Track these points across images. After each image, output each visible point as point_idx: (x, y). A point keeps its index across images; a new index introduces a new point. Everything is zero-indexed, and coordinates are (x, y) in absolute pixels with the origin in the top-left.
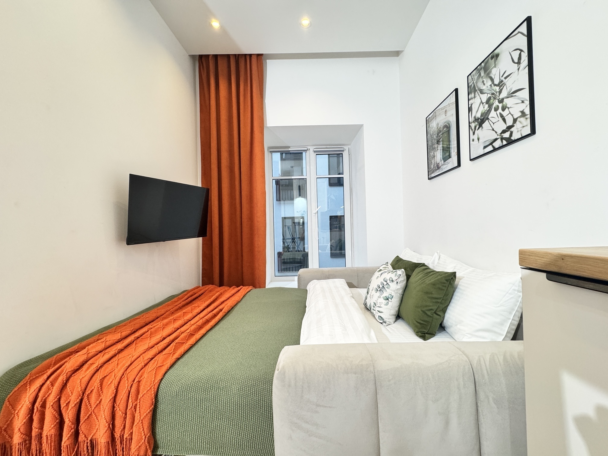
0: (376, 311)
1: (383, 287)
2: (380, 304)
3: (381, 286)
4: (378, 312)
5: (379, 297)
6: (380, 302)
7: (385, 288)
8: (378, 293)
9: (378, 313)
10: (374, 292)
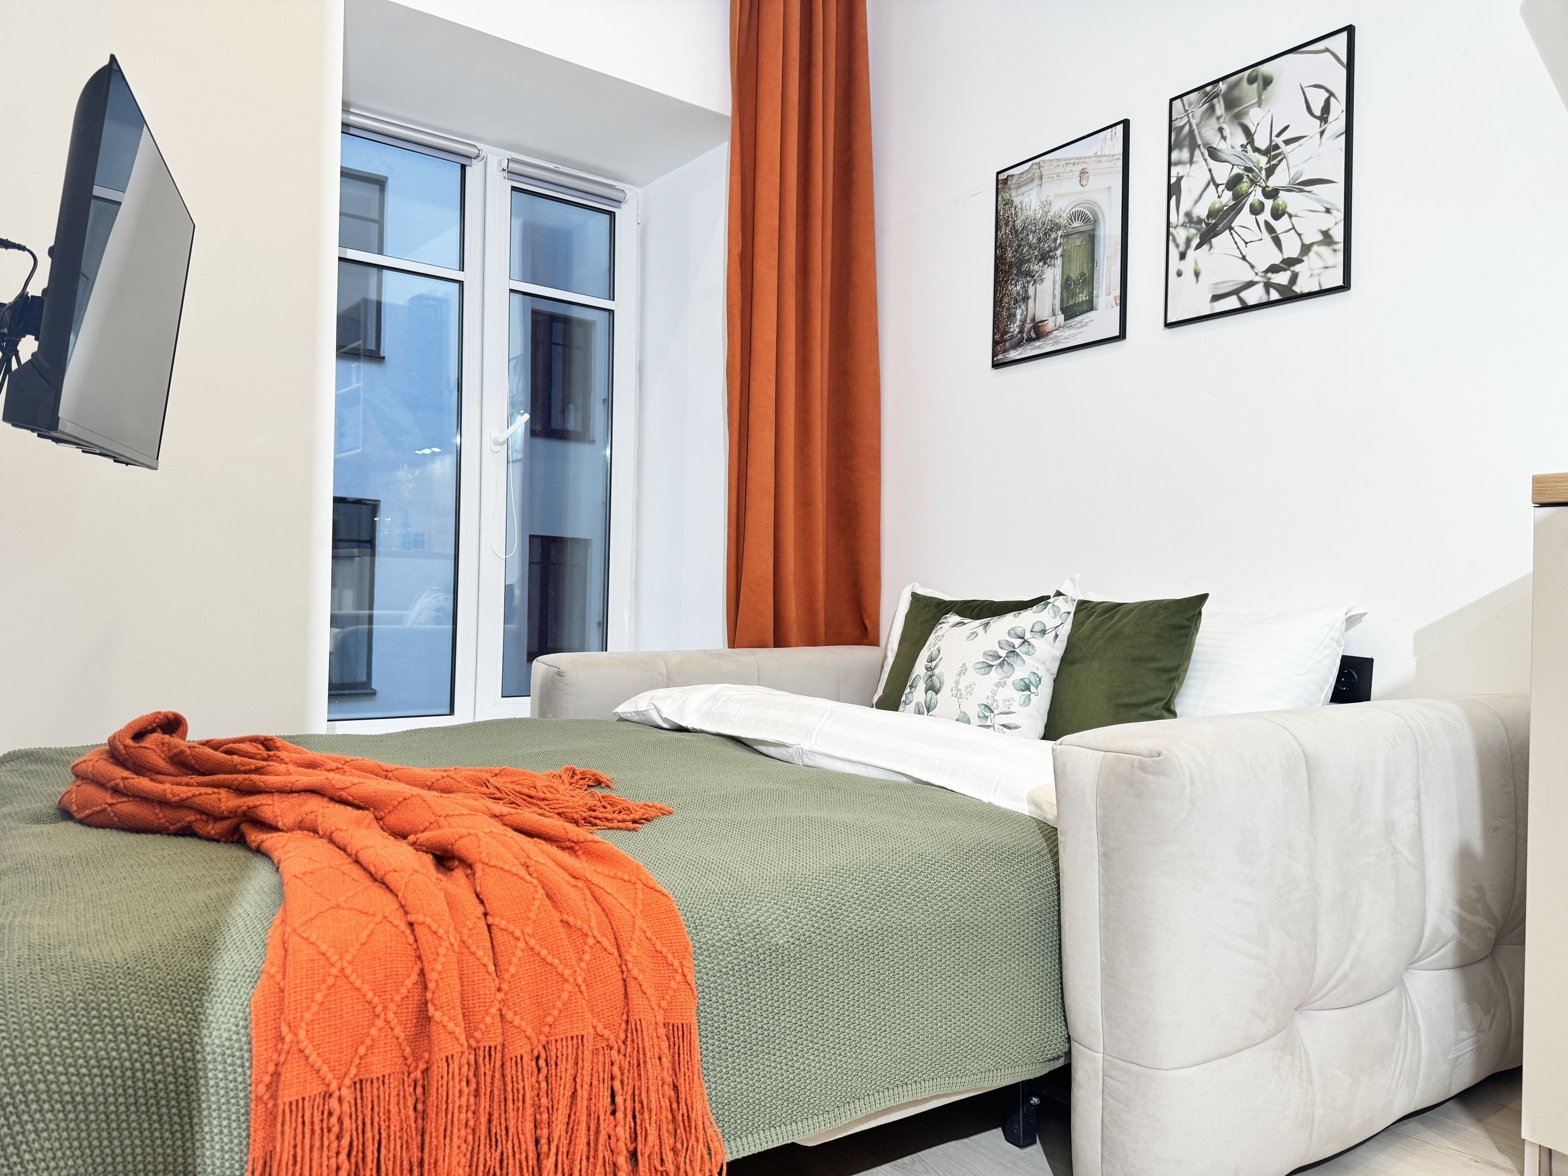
1: (1011, 654)
2: (1006, 703)
3: (1003, 653)
4: (1005, 729)
5: (1001, 684)
7: (1018, 655)
8: (995, 675)
10: (972, 676)
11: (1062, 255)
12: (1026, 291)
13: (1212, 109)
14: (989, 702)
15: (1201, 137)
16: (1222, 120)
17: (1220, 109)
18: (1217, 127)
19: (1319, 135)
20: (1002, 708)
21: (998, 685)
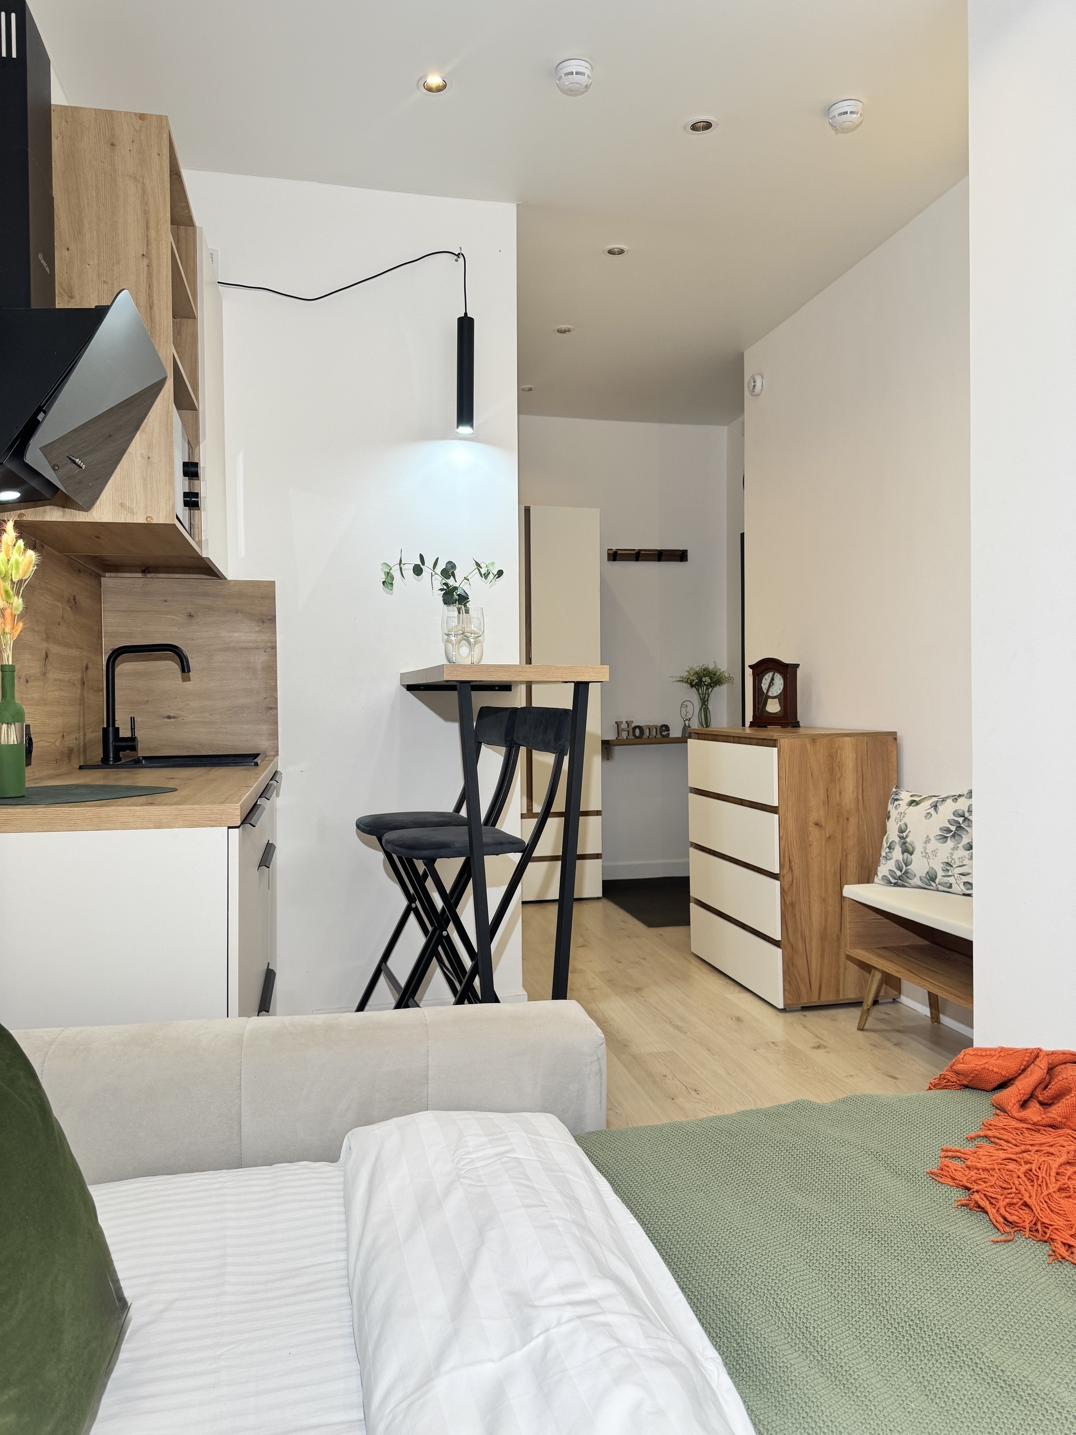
0: (956, 875)
1: (959, 828)
2: (961, 860)
3: (953, 828)
4: (961, 876)
5: (955, 848)
6: (960, 856)
7: (963, 828)
8: (950, 843)
9: (961, 879)
10: (934, 844)
14: (949, 860)
20: (958, 863)
21: (954, 849)
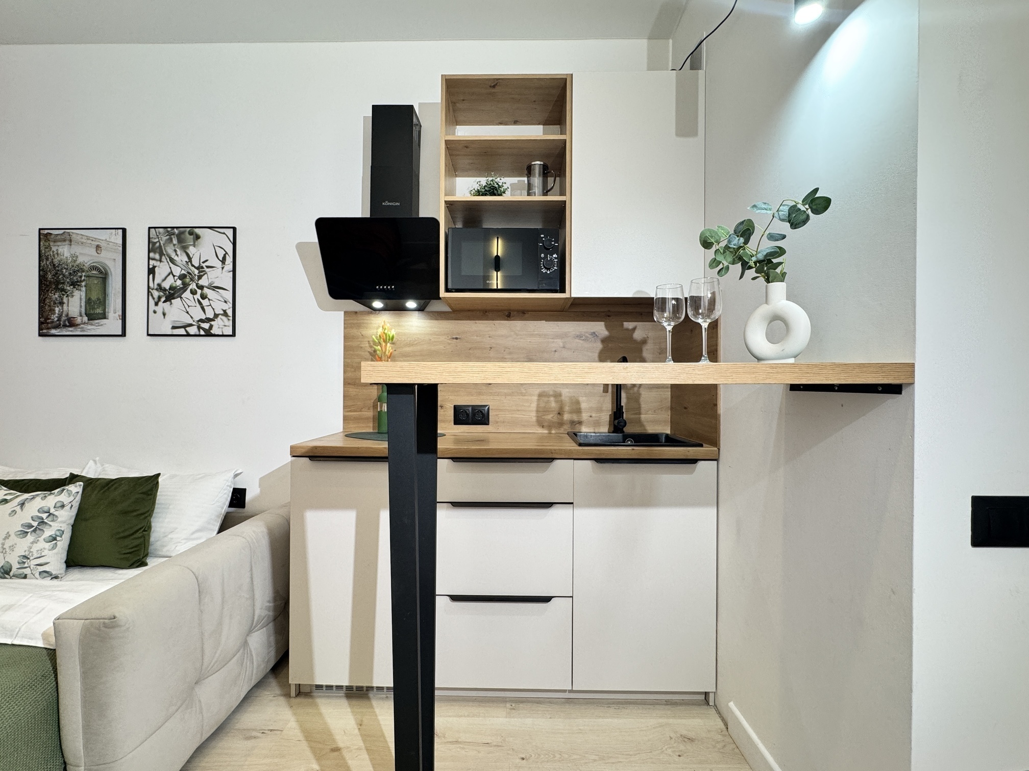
0: (33, 566)
5: (35, 542)
11: (85, 286)
12: (62, 299)
13: (171, 240)
15: (166, 251)
16: (176, 246)
17: (175, 241)
18: (174, 249)
19: (221, 269)
